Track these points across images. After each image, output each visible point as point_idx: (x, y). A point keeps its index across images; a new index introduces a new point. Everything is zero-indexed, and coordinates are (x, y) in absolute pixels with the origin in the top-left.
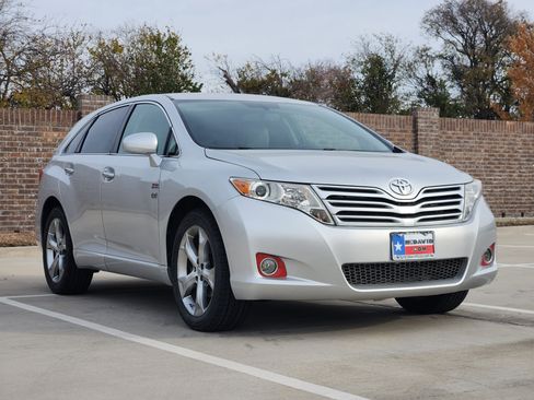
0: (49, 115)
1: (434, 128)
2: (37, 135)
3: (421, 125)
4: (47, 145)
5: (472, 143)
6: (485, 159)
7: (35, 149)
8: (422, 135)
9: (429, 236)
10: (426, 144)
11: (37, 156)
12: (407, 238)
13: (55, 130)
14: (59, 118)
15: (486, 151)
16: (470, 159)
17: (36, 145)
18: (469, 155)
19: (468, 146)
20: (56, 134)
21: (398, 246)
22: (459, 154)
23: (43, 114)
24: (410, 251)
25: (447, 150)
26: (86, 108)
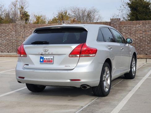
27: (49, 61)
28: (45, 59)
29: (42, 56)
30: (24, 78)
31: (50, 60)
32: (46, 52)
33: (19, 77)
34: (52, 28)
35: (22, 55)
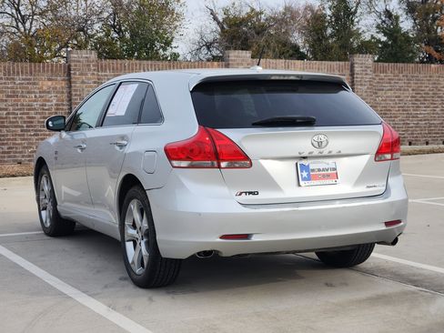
0: (44, 68)
1: (369, 72)
2: (34, 84)
3: (357, 69)
4: (43, 92)
5: (401, 84)
6: (412, 97)
7: (33, 95)
8: (358, 78)
10: (361, 85)
11: (35, 101)
13: (49, 80)
14: (52, 70)
15: (413, 90)
16: (399, 97)
17: (34, 92)
18: (398, 93)
19: (397, 86)
20: (50, 83)
22: (389, 93)
23: (39, 67)
25: (380, 90)
26: (74, 61)
27: (328, 175)
28: (313, 170)
29: (305, 162)
30: (247, 236)
31: (329, 172)
32: (322, 150)
33: (224, 237)
34: (273, 78)
35: (223, 164)
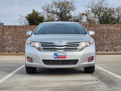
9: (65, 54)
12: (58, 54)
21: (56, 56)
24: (59, 57)
